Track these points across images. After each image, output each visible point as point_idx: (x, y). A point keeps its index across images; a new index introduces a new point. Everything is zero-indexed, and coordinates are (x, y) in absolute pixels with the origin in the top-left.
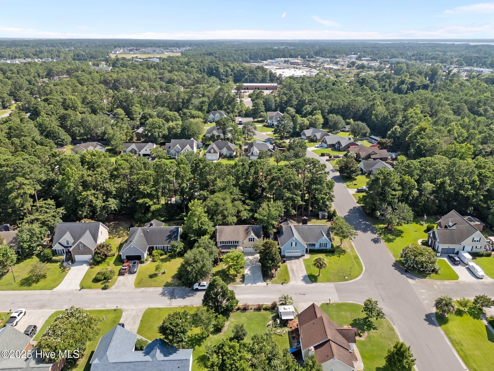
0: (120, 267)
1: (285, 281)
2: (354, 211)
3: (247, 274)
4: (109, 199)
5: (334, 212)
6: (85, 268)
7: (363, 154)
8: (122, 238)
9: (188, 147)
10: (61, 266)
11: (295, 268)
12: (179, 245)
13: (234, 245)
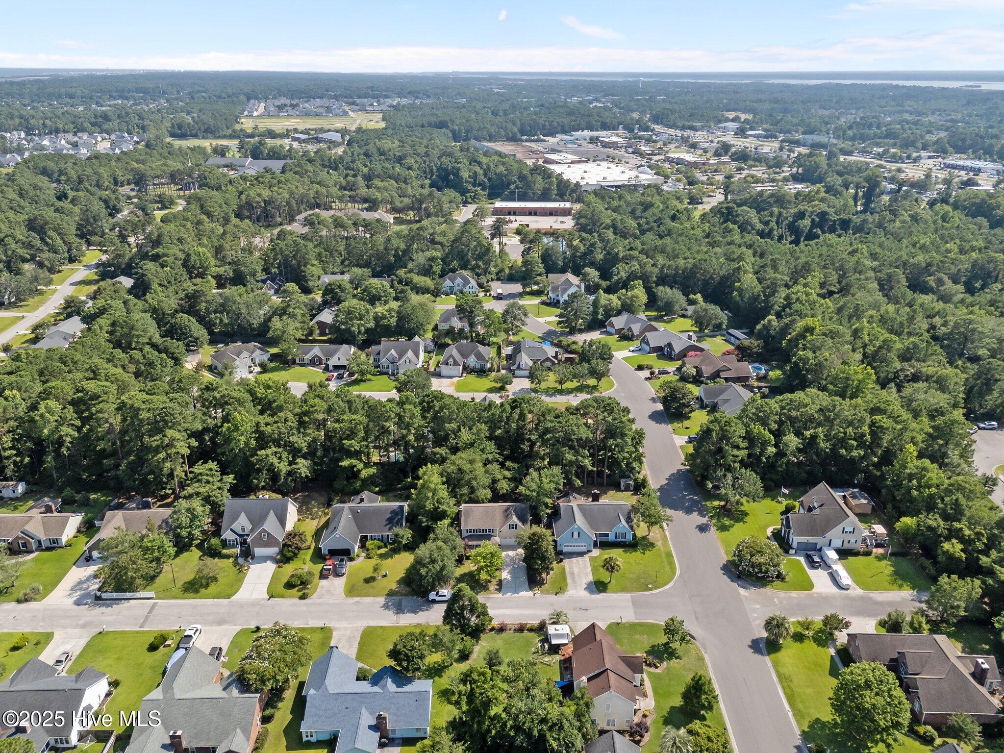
0: (320, 566)
1: (560, 590)
2: (675, 478)
3: (506, 579)
4: (298, 460)
5: (644, 481)
6: (271, 567)
7: (707, 371)
8: (317, 520)
9: (410, 354)
10: (236, 563)
11: (576, 570)
12: (406, 534)
13: (486, 535)
